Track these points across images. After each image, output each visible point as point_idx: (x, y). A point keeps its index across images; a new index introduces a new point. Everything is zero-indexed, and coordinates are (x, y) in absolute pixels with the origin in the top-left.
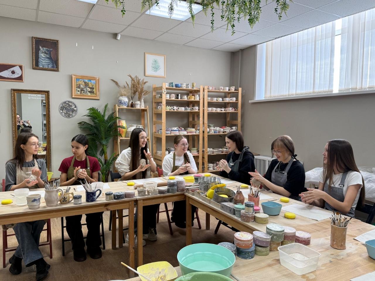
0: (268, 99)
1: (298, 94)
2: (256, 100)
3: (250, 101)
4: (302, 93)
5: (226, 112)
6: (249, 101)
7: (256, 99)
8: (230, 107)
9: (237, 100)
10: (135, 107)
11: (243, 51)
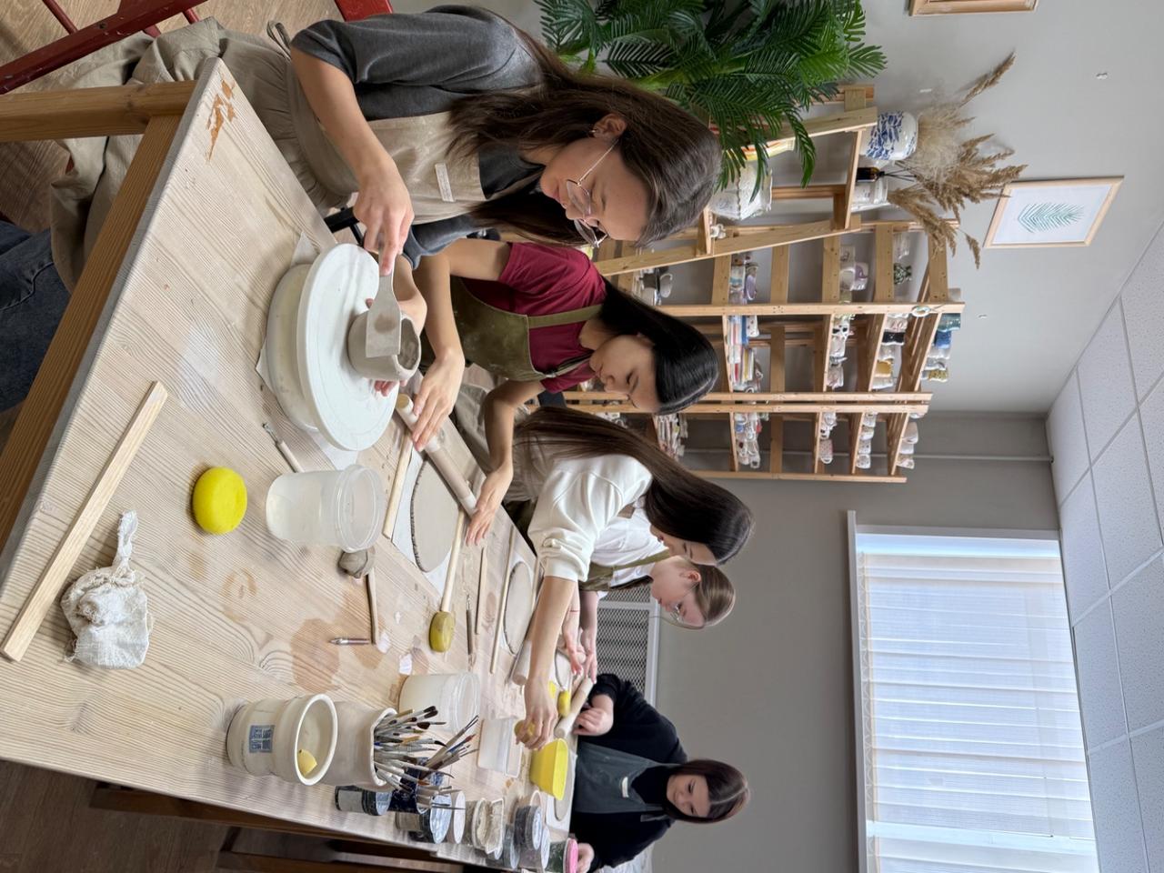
0: (858, 567)
1: (869, 692)
2: (854, 536)
3: (852, 515)
4: (872, 708)
5: (818, 441)
6: (854, 512)
7: (858, 536)
8: (834, 457)
9: (861, 472)
10: (857, 184)
11: (1045, 466)
